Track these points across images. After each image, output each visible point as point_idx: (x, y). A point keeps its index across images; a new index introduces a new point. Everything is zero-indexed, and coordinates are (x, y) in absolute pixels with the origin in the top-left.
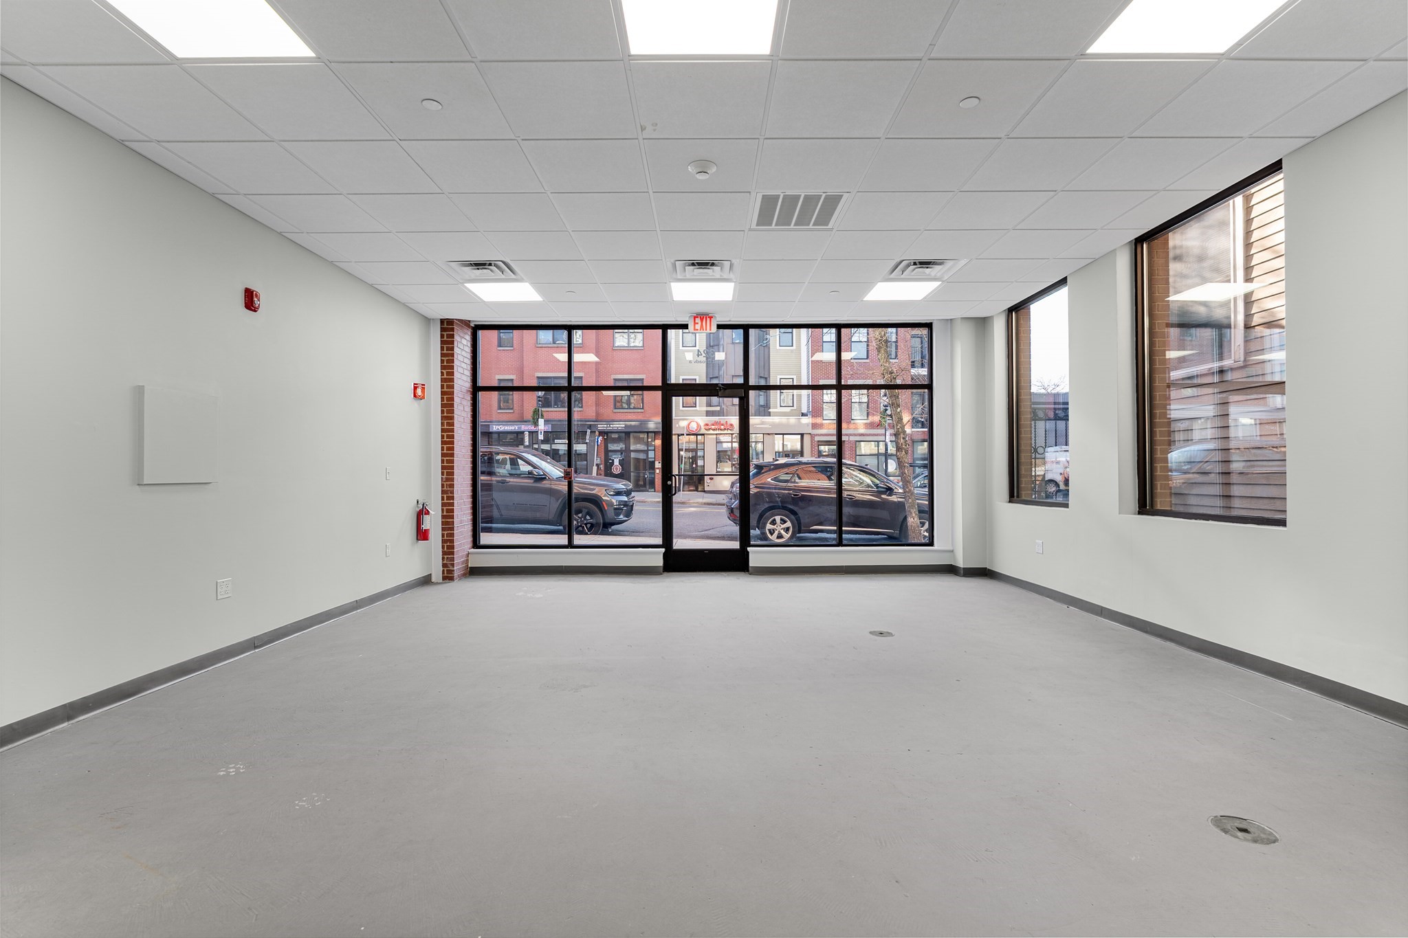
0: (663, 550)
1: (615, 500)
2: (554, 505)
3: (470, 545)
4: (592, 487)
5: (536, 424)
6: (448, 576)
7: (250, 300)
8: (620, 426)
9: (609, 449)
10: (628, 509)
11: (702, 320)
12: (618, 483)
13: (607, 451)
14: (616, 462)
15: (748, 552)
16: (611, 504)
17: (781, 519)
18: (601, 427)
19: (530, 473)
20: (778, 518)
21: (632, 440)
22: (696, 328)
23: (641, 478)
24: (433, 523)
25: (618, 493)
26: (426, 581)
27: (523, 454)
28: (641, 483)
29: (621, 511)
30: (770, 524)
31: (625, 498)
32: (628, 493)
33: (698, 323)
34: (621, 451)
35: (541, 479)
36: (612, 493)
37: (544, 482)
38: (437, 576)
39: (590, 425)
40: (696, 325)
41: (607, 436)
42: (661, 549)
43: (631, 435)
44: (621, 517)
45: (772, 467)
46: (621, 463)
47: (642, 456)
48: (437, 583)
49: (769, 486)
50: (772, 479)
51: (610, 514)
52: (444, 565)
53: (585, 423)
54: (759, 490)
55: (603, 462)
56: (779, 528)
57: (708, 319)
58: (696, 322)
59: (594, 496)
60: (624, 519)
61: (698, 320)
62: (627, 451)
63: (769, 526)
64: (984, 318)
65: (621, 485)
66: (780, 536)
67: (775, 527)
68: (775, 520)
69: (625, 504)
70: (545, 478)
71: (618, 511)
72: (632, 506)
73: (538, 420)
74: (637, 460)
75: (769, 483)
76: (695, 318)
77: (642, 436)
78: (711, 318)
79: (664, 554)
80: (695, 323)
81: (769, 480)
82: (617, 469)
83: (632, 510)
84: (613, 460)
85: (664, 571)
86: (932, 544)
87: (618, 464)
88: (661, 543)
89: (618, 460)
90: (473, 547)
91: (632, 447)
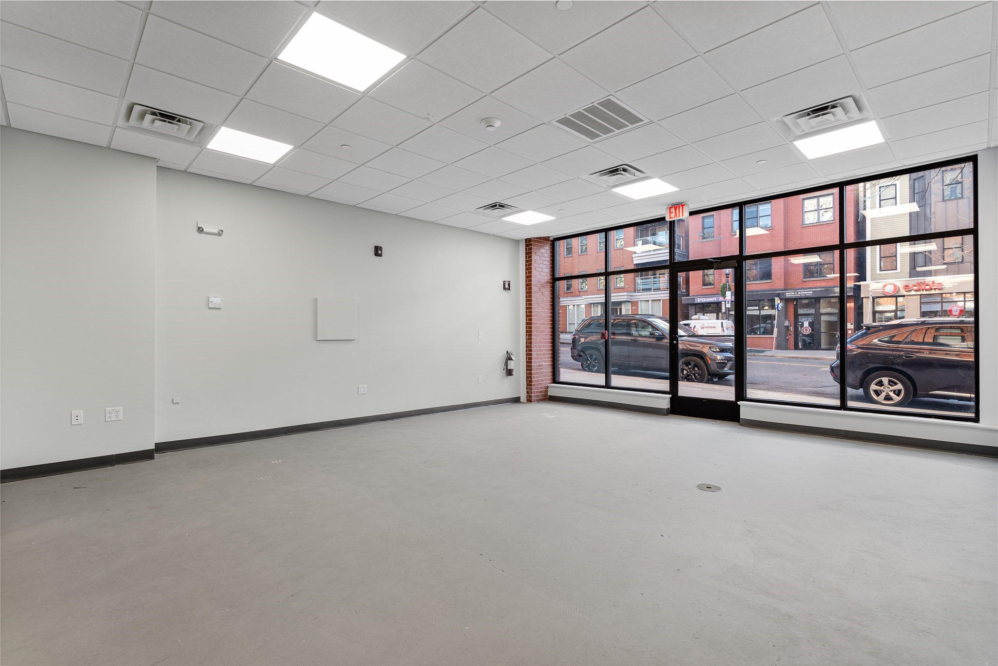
0: (670, 396)
1: (719, 356)
3: (550, 381)
4: (696, 345)
5: (724, 295)
6: (529, 400)
7: (378, 251)
8: (809, 293)
9: (799, 313)
10: (732, 365)
11: (676, 209)
13: (797, 316)
14: (806, 324)
15: (739, 406)
17: (890, 381)
18: (789, 294)
20: (885, 380)
22: (671, 217)
24: (519, 365)
25: (723, 350)
26: (517, 400)
29: (724, 365)
31: (730, 355)
32: (731, 350)
33: (672, 212)
34: (810, 315)
35: (661, 338)
37: (664, 340)
38: (523, 398)
39: (779, 293)
40: (671, 214)
41: (797, 303)
42: (668, 395)
43: (822, 301)
44: (726, 369)
45: (881, 328)
46: (811, 325)
48: (524, 403)
49: (876, 347)
50: (878, 341)
51: (714, 367)
52: (528, 392)
53: (773, 292)
54: (860, 350)
55: (793, 324)
56: (887, 390)
57: (681, 208)
58: (671, 211)
59: (698, 352)
61: (673, 210)
62: (818, 315)
63: (873, 387)
66: (888, 398)
67: (882, 388)
68: (881, 382)
69: (730, 359)
71: (720, 364)
73: (725, 293)
74: (828, 322)
75: (876, 345)
76: (670, 208)
77: (833, 300)
78: (683, 206)
79: (671, 399)
80: (670, 213)
81: (876, 341)
82: (806, 330)
85: (671, 414)
86: (976, 420)
87: (808, 326)
88: (668, 390)
89: (808, 322)
90: (553, 383)
91: (822, 311)
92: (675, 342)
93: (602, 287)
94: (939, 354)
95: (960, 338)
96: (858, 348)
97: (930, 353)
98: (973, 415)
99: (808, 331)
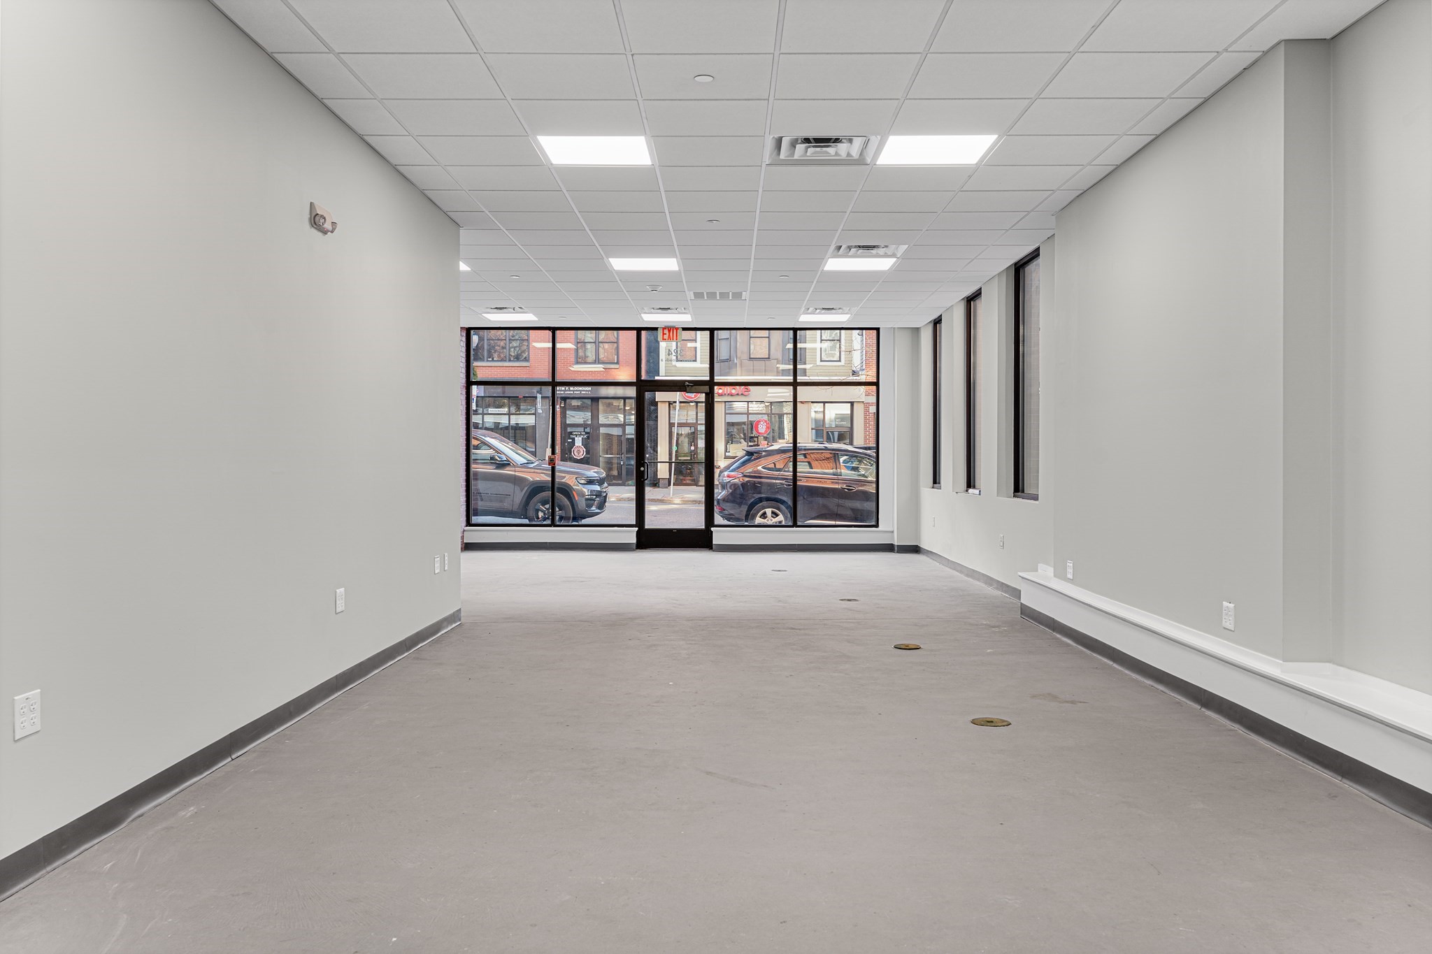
0: (637, 529)
1: (586, 490)
2: (519, 496)
3: (464, 524)
4: (563, 475)
9: (568, 422)
10: (602, 502)
11: (669, 331)
12: (590, 470)
14: (579, 442)
15: (712, 532)
16: (582, 494)
17: (773, 512)
19: (492, 458)
20: (769, 511)
21: (601, 407)
23: (615, 466)
25: (590, 482)
27: (486, 439)
28: (615, 473)
29: (592, 502)
30: (760, 517)
31: (598, 488)
32: (601, 482)
34: (585, 426)
35: (502, 465)
36: (583, 482)
37: (508, 468)
41: (565, 404)
42: (634, 528)
44: (594, 508)
45: (764, 453)
46: (585, 444)
47: (616, 432)
49: (759, 475)
50: (762, 468)
51: (582, 504)
54: (747, 479)
57: (675, 331)
59: (565, 485)
60: (596, 511)
62: (593, 424)
63: (758, 520)
64: (918, 328)
65: (592, 472)
68: (765, 513)
69: (599, 494)
70: (509, 464)
71: (590, 502)
72: (605, 497)
74: (609, 436)
75: (759, 472)
77: (615, 403)
79: (637, 532)
81: (760, 468)
82: (579, 451)
83: (605, 501)
84: (574, 439)
85: (637, 549)
86: (877, 526)
87: (581, 445)
88: (634, 522)
89: (581, 438)
90: (467, 526)
91: (602, 420)
92: (642, 469)
93: (550, 394)
94: (813, 482)
95: (807, 464)
96: (745, 476)
97: (807, 481)
98: (873, 523)
99: (582, 453)
